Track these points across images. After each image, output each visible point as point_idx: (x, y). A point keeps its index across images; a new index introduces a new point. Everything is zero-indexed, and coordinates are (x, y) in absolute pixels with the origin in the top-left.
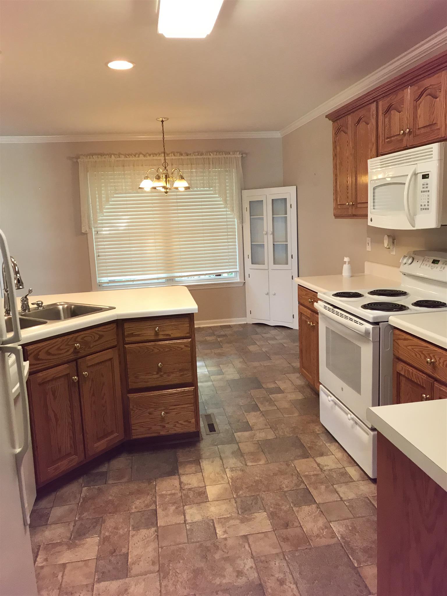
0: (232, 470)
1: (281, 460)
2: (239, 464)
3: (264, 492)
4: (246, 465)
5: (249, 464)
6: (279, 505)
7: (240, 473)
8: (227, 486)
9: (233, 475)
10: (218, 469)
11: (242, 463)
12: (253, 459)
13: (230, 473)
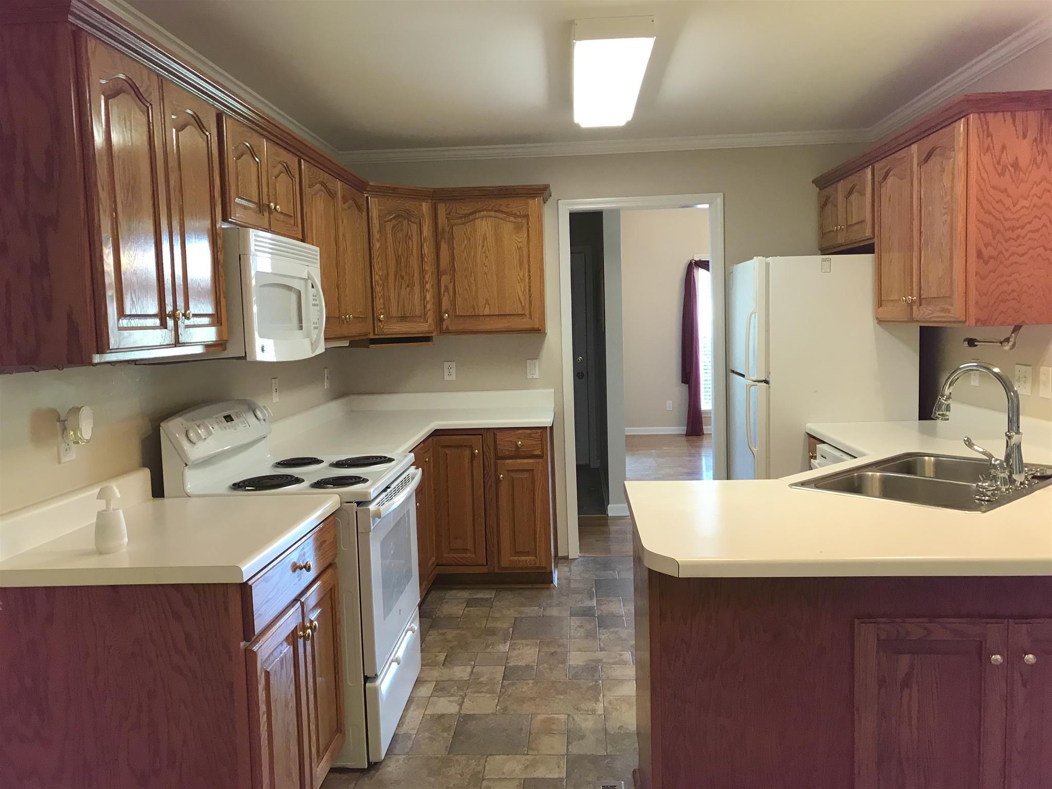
0: (594, 711)
1: (511, 716)
2: (578, 718)
3: (560, 682)
4: (569, 715)
5: (563, 717)
6: (550, 669)
7: (582, 706)
8: (607, 693)
9: (594, 705)
10: (614, 714)
11: (574, 719)
12: (554, 724)
13: (597, 708)
